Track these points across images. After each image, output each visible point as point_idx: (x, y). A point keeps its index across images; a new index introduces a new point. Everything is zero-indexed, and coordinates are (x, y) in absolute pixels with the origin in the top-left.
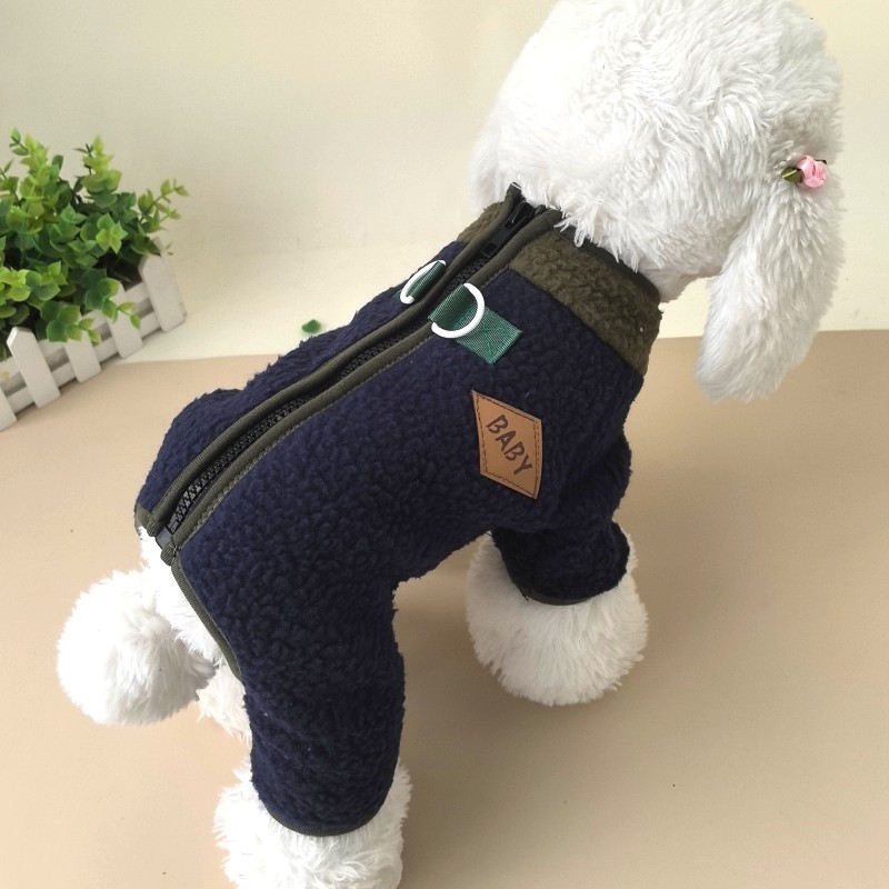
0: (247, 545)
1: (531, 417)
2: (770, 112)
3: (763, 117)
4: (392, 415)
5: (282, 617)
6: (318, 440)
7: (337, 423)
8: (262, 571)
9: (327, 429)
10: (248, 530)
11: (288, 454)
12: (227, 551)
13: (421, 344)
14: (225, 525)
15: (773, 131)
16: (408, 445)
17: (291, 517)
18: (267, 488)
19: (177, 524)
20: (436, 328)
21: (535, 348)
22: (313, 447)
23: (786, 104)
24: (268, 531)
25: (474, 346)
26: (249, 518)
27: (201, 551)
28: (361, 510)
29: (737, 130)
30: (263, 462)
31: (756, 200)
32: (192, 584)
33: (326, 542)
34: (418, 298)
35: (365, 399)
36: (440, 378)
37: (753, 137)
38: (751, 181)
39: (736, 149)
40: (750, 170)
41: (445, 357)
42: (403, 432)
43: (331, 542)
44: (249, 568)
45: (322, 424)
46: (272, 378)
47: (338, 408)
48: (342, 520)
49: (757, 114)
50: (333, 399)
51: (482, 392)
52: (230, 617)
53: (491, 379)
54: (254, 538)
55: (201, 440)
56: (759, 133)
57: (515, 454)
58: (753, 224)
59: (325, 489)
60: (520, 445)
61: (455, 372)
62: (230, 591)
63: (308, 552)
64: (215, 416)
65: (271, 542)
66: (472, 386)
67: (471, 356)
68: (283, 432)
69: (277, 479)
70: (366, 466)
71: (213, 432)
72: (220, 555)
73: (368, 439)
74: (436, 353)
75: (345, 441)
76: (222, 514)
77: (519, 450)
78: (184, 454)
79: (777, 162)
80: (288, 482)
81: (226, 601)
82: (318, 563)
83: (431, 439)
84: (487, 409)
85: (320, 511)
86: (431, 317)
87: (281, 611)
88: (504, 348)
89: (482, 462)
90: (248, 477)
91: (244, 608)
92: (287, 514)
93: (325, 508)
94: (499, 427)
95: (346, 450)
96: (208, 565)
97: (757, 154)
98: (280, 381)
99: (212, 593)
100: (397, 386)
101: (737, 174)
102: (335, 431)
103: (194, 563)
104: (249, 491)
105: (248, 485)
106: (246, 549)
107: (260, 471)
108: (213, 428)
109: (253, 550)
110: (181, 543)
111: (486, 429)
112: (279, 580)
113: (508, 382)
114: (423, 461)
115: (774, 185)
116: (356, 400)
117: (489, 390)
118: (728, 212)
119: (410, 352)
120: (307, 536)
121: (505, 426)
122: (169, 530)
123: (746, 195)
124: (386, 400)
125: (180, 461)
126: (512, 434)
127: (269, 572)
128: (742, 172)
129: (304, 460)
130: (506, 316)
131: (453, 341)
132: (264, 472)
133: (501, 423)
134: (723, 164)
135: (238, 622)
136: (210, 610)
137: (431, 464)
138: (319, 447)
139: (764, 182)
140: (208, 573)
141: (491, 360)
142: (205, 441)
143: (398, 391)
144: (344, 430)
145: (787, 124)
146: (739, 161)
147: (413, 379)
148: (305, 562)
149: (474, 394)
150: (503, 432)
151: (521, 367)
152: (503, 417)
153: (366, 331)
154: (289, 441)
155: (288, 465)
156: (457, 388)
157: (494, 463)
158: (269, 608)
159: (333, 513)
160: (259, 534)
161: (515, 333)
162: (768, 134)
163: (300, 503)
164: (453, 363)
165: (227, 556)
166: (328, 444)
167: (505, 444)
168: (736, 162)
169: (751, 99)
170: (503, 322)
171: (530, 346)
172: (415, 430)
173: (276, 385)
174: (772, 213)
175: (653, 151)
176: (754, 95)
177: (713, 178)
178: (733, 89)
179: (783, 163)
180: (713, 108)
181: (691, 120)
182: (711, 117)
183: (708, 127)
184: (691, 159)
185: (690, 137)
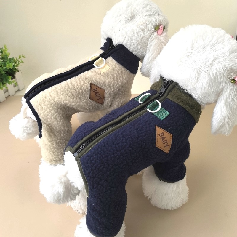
0: (98, 159)
1: (170, 134)
2: (226, 66)
3: (225, 67)
4: (136, 131)
5: (103, 178)
6: (118, 136)
7: (122, 132)
8: (100, 166)
9: (120, 133)
10: (99, 156)
11: (110, 138)
12: (93, 160)
13: (144, 114)
14: (93, 153)
15: (228, 71)
16: (139, 139)
17: (109, 154)
18: (104, 146)
19: (80, 151)
20: (148, 110)
21: (173, 116)
22: (116, 137)
23: (231, 65)
24: (104, 156)
25: (157, 115)
26: (99, 153)
27: (86, 159)
28: (126, 155)
29: (218, 70)
30: (104, 139)
31: (224, 87)
32: (82, 167)
33: (117, 161)
34: (144, 102)
35: (129, 127)
36: (148, 122)
37: (222, 71)
38: (223, 82)
39: (218, 74)
40: (222, 79)
41: (150, 117)
42: (138, 135)
43: (118, 161)
44: (98, 165)
45: (119, 132)
46: (106, 120)
47: (123, 128)
48: (121, 156)
49: (223, 66)
50: (122, 126)
51: (158, 126)
52: (90, 177)
53: (161, 123)
54: (100, 158)
55: (88, 132)
56: (224, 71)
57: (165, 142)
58: (224, 93)
59: (118, 148)
60: (166, 140)
61: (152, 120)
62: (92, 170)
63: (112, 163)
64: (92, 127)
65: (103, 160)
66: (156, 124)
67: (157, 118)
68: (109, 133)
69: (107, 144)
70: (129, 143)
71: (91, 131)
72: (91, 161)
73: (130, 136)
74: (148, 116)
75: (124, 137)
76: (93, 151)
77: (166, 141)
78: (84, 135)
79: (229, 78)
80: (110, 145)
81: (90, 173)
82: (114, 166)
83: (145, 137)
84: (159, 130)
85: (116, 153)
86: (148, 107)
87: (103, 177)
88: (165, 117)
89: (156, 143)
90: (100, 143)
91: (94, 175)
92: (108, 153)
93: (118, 153)
94: (162, 135)
95: (124, 139)
96: (87, 163)
97: (224, 76)
98: (108, 120)
99: (87, 170)
100: (137, 124)
101: (219, 80)
102: (122, 134)
103: (84, 162)
104: (100, 146)
105: (100, 144)
106: (98, 160)
107: (103, 141)
108: (91, 130)
109: (100, 161)
110: (81, 156)
111: (158, 135)
112: (104, 169)
113: (165, 125)
114: (143, 143)
115: (229, 84)
116: (127, 127)
117: (160, 126)
118: (217, 90)
119: (141, 116)
120: (112, 159)
121: (163, 135)
122: (77, 153)
123: (221, 86)
124: (134, 127)
125: (82, 136)
126: (165, 137)
127: (102, 167)
128: (220, 80)
129: (114, 140)
130: (166, 109)
131: (152, 113)
132: (104, 142)
133: (162, 134)
134: (215, 78)
135: (92, 178)
136: (85, 174)
137: (144, 144)
138: (118, 137)
139: (226, 83)
140: (87, 165)
141: (162, 119)
142: (89, 132)
143: (138, 125)
144: (124, 134)
145: (232, 69)
146: (219, 77)
147: (142, 122)
148: (111, 165)
149: (156, 126)
150: (163, 136)
151: (169, 121)
152: (163, 133)
153: (130, 109)
154: (111, 135)
155: (110, 141)
156: (153, 125)
157: (159, 144)
158: (100, 176)
159: (119, 154)
160: (101, 157)
161: (168, 113)
162: (226, 71)
163: (112, 150)
164: (152, 118)
165: (93, 161)
166: (120, 137)
167: (163, 140)
168: (218, 77)
169: (221, 62)
170: (165, 110)
171: (172, 116)
172: (141, 135)
173: (107, 121)
174: (228, 91)
175: (197, 76)
176: (222, 62)
177: (212, 81)
178: (216, 60)
179: (231, 79)
180: (211, 64)
181: (206, 67)
182: (211, 67)
183: (211, 69)
184: (207, 77)
185: (206, 71)
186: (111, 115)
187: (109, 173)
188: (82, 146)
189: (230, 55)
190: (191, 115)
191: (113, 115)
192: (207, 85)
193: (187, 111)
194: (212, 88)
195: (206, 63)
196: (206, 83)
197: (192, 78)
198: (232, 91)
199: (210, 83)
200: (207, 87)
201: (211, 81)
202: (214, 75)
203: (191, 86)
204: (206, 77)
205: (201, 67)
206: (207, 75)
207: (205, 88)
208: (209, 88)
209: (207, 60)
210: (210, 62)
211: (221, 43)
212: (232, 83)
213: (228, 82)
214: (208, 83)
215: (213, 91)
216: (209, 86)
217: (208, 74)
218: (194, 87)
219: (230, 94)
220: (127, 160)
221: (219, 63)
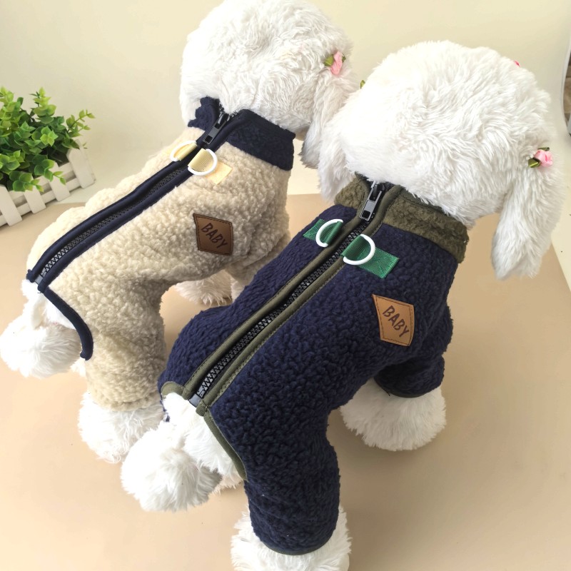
0: (254, 404)
1: (408, 304)
2: (516, 134)
3: (511, 136)
4: (329, 318)
5: (275, 441)
6: (289, 340)
7: (298, 327)
8: (264, 418)
9: (292, 332)
10: (255, 395)
11: (273, 349)
12: (242, 408)
13: (338, 271)
14: (240, 393)
15: (520, 142)
16: (341, 335)
17: (279, 386)
18: (263, 370)
19: (203, 392)
20: (346, 260)
21: (407, 265)
22: (287, 343)
23: (525, 128)
24: (266, 395)
25: (370, 269)
26: (254, 388)
27: (225, 409)
28: (318, 377)
29: (498, 146)
30: (258, 354)
31: (515, 180)
32: (220, 427)
33: (300, 396)
34: (330, 244)
35: (311, 311)
36: (353, 290)
37: (508, 148)
38: (511, 171)
39: (499, 156)
40: (509, 165)
41: (354, 278)
42: (336, 327)
43: (303, 396)
44: (257, 417)
45: (289, 330)
46: (249, 304)
47: (296, 318)
48: (308, 384)
49: (508, 135)
50: (292, 313)
51: (379, 294)
52: (245, 445)
53: (384, 287)
54: (258, 400)
55: (214, 343)
56: (511, 146)
57: (400, 326)
58: (516, 193)
59: (297, 368)
60: (402, 321)
61: (362, 284)
62: (245, 431)
63: (290, 404)
64: (219, 328)
65: (268, 401)
66: (372, 292)
67: (370, 275)
68: (266, 336)
69: (269, 364)
70: (319, 351)
71: (221, 339)
72: (238, 410)
73: (317, 335)
74: (348, 276)
75: (305, 338)
76: (238, 386)
77: (401, 324)
78: (204, 351)
79: (525, 157)
80: (275, 366)
81: (242, 436)
82: (296, 409)
83: (354, 328)
84: (382, 304)
85: (295, 380)
86: (343, 254)
87: (274, 438)
88: (389, 269)
89: (381, 334)
90: (251, 364)
91: (254, 439)
92: (276, 384)
93: (298, 378)
94: (390, 313)
95: (306, 343)
96: (230, 417)
97: (512, 156)
98: (256, 305)
99: (233, 432)
100: (328, 299)
101: (502, 169)
102: (297, 333)
103: (221, 416)
104: (252, 373)
105: (251, 369)
106: (255, 406)
107: (257, 360)
108: (220, 336)
109: (259, 406)
110: (210, 403)
111: (382, 316)
112: (274, 421)
113: (392, 289)
114: (350, 342)
115: (525, 171)
116: (306, 312)
117: (383, 293)
118: (500, 189)
119: (332, 277)
120: (289, 395)
121: (393, 312)
122: (199, 395)
123: (509, 178)
124: (323, 309)
125: (201, 356)
126: (397, 316)
127: (268, 418)
128: (504, 166)
129: (282, 352)
130: (388, 251)
131: (357, 267)
132: (260, 360)
133: (391, 310)
134: (492, 165)
135: (249, 448)
136: (231, 442)
137: (355, 342)
138: (290, 344)
139: (518, 170)
140: (231, 421)
141: (383, 276)
142: (216, 344)
143: (330, 303)
144: (302, 331)
145: (528, 137)
146: (501, 162)
147: (337, 293)
148: (288, 409)
149: (374, 296)
150: (392, 315)
151: (401, 278)
152: (392, 307)
153: (301, 266)
154: (272, 341)
155: (274, 355)
156: (364, 294)
157: (388, 333)
158: (268, 437)
159: (303, 380)
160: (261, 397)
161: (395, 260)
162: (517, 145)
163: (283, 376)
164: (360, 280)
165: (243, 411)
166: (295, 341)
167: (394, 322)
168: (500, 162)
169: (503, 128)
170: (387, 254)
171: (404, 264)
172: (344, 325)
173: (253, 307)
174: (527, 187)
175: (449, 167)
176: (504, 125)
177: (487, 173)
178: (490, 124)
179: (528, 158)
180: (480, 136)
181: (468, 144)
182: (480, 141)
183: (479, 146)
184: (473, 165)
185: (469, 154)
186: (259, 289)
187: (286, 426)
188: (206, 380)
189: (518, 106)
190: (447, 252)
191: (263, 288)
192: (477, 183)
193: (436, 244)
194: (489, 189)
195: (465, 135)
196: (472, 180)
197: (437, 174)
198: (535, 186)
199: (482, 179)
200: (478, 189)
201: (485, 173)
202: (488, 159)
203: (438, 191)
204: (470, 166)
205: (454, 147)
206: (472, 162)
207: (471, 190)
208: (481, 189)
209: (467, 127)
210: (475, 132)
211: (494, 81)
212: (532, 167)
213: (524, 167)
214: (477, 179)
215: (492, 194)
216: (481, 186)
217: (474, 159)
218: (445, 193)
219: (531, 193)
220: (324, 387)
221: (498, 131)
